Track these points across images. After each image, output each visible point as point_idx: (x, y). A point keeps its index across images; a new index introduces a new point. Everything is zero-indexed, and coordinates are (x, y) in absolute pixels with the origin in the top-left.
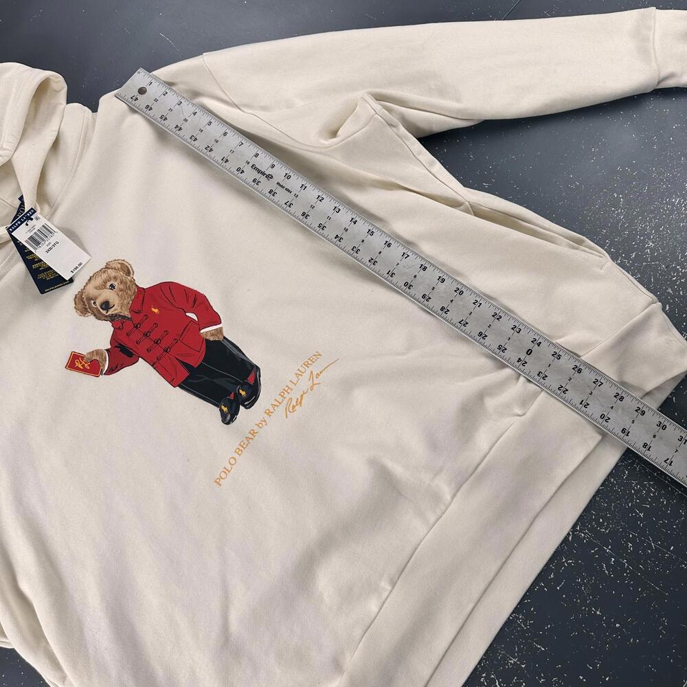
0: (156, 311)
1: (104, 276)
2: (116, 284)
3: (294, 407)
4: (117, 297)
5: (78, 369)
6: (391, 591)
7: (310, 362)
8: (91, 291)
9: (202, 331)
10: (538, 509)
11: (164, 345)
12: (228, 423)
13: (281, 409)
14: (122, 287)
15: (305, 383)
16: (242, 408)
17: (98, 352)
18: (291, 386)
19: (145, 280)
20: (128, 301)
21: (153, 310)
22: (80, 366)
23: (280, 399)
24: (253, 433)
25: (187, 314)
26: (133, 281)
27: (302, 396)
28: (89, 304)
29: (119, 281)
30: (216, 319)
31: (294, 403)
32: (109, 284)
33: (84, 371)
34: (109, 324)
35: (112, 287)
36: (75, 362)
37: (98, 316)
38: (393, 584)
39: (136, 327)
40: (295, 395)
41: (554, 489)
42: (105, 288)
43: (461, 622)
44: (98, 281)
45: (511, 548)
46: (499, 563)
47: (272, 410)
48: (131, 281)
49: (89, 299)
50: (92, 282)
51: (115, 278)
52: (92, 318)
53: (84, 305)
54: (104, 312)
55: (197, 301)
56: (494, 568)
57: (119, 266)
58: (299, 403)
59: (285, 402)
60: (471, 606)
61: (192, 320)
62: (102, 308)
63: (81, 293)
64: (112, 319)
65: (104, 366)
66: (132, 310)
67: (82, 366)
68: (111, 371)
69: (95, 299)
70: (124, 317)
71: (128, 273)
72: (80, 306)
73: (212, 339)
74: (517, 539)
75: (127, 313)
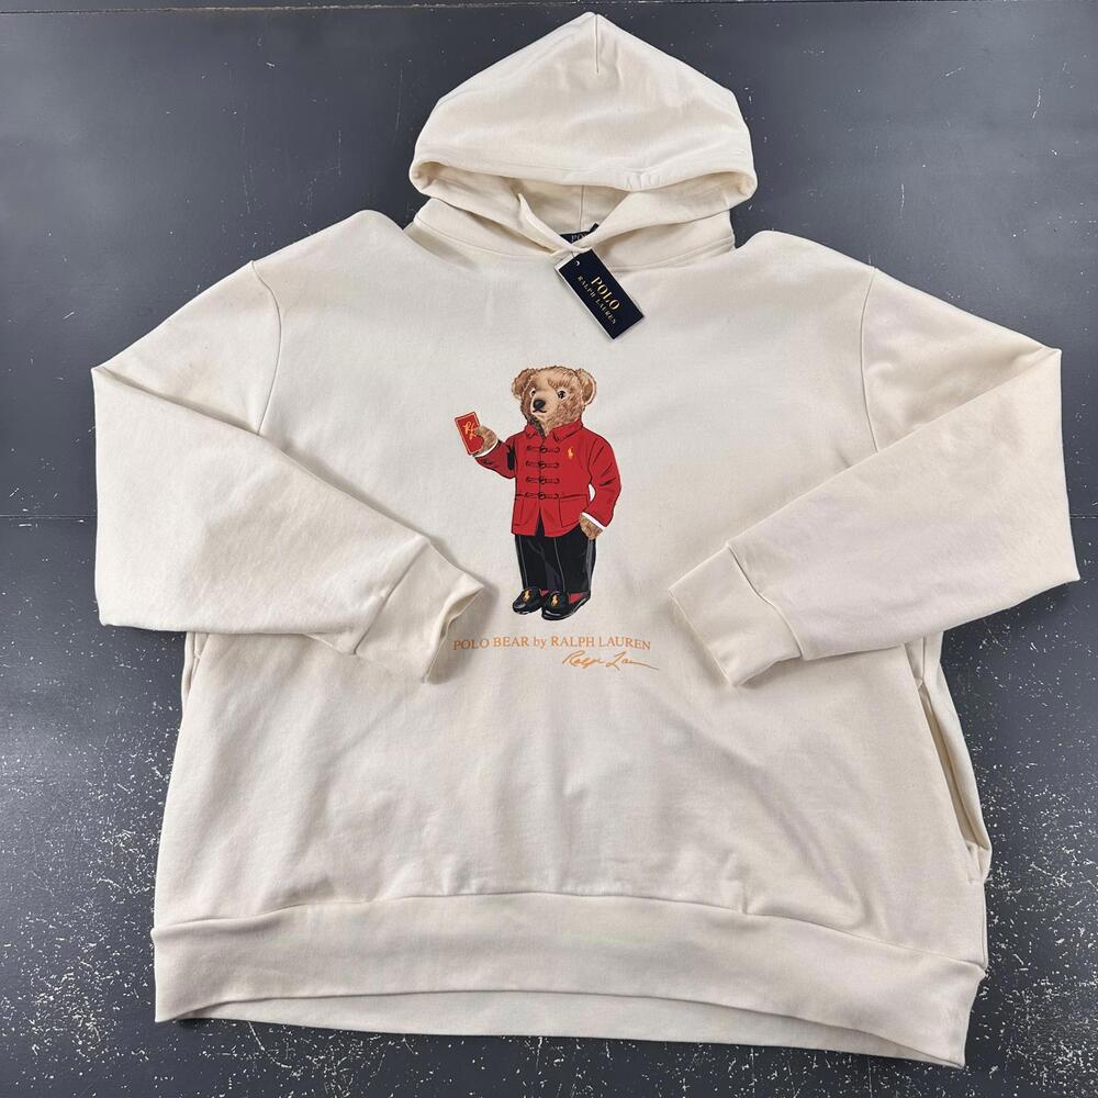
0: (571, 454)
1: (566, 378)
2: (567, 395)
3: (578, 661)
4: (556, 407)
5: (462, 430)
6: (472, 894)
7: (633, 643)
8: (543, 379)
9: (584, 514)
10: (658, 993)
11: (545, 489)
12: (516, 610)
13: (566, 651)
14: (569, 403)
15: (607, 654)
16: (540, 611)
17: (491, 435)
18: (596, 642)
19: (593, 420)
20: (560, 422)
21: (570, 451)
22: (467, 430)
23: (576, 641)
24: (525, 641)
25: (590, 486)
26: (582, 409)
27: (594, 661)
28: (529, 389)
29: (572, 395)
30: (606, 519)
31: (582, 658)
32: (562, 389)
33: (466, 437)
34: (524, 422)
35: (562, 395)
36: (467, 423)
37: (524, 408)
38: (480, 892)
39: (541, 450)
40: (590, 653)
41: (688, 996)
42: (556, 389)
43: (493, 986)
44: (557, 377)
45: (597, 990)
46: (575, 988)
47: (559, 643)
48: (580, 407)
49: (534, 384)
50: (552, 372)
51: (572, 390)
52: (519, 403)
53: (525, 385)
54: (532, 409)
55: (610, 485)
56: (565, 986)
57: (587, 383)
58: (586, 664)
59: (578, 649)
60: (514, 987)
61: (588, 495)
62: (535, 401)
63: (534, 372)
64: (532, 421)
65: (483, 451)
66: (553, 432)
67: (469, 432)
68: (483, 462)
69: (538, 389)
70: (542, 430)
71: (586, 398)
72: (521, 382)
73: (584, 529)
74: (613, 991)
75: (547, 430)
